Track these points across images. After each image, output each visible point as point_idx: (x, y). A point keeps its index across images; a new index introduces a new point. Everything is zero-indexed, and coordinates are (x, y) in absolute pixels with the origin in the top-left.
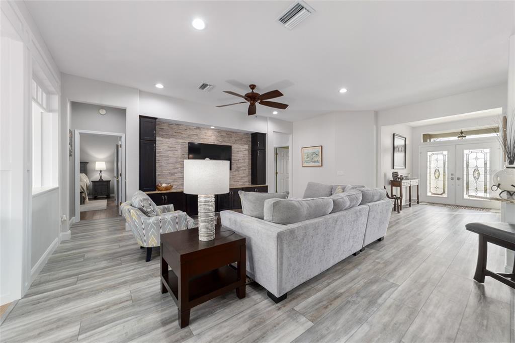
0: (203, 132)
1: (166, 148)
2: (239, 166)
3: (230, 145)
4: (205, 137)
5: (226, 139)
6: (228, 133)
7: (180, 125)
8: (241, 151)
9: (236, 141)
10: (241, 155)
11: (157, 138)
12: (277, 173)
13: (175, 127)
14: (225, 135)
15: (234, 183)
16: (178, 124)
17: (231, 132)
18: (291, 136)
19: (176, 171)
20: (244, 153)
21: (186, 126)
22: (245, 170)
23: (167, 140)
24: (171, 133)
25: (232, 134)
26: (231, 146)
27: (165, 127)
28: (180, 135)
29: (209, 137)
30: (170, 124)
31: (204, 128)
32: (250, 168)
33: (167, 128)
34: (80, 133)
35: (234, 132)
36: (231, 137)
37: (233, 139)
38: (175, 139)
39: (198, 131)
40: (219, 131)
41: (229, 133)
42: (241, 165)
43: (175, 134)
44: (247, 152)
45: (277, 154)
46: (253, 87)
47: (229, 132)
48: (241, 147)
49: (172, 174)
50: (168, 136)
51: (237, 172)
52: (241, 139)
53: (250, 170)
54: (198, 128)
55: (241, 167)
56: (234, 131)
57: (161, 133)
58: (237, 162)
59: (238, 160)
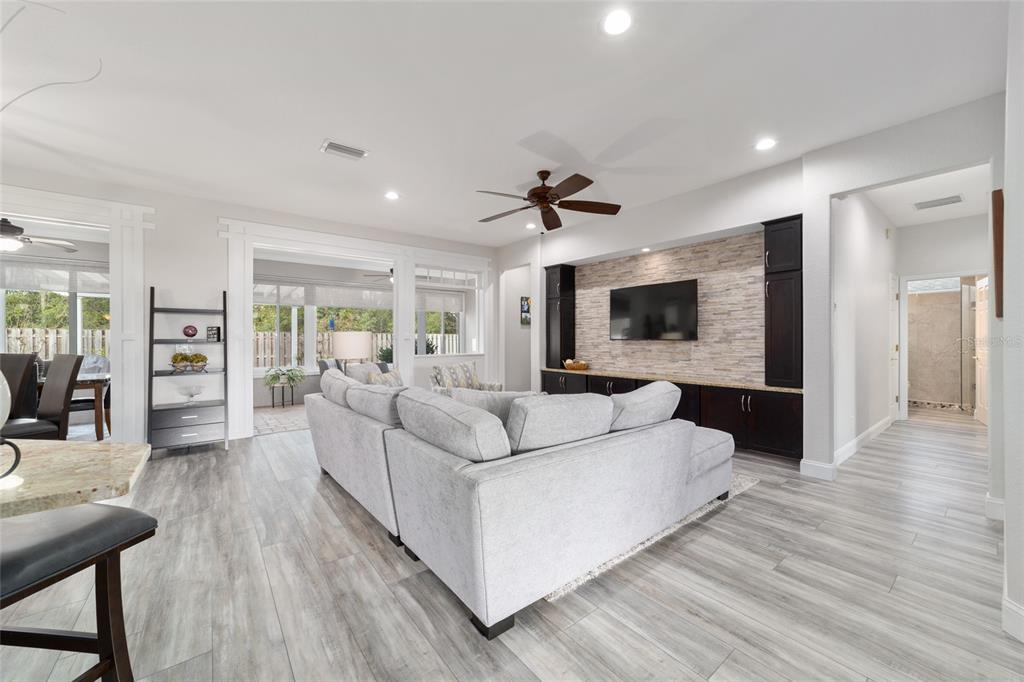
1: (588, 304)
2: (731, 327)
3: (693, 277)
4: (646, 272)
6: (698, 249)
7: (604, 262)
8: (738, 286)
9: (720, 263)
10: (738, 297)
13: (600, 267)
14: (690, 255)
15: (714, 373)
17: (706, 243)
19: (600, 340)
20: (750, 292)
21: (613, 260)
22: (754, 338)
23: (589, 291)
24: (594, 279)
25: (708, 247)
26: (695, 282)
28: (606, 278)
29: (653, 271)
30: (591, 265)
33: (589, 272)
35: (714, 242)
36: (706, 257)
37: (712, 259)
38: (598, 288)
39: (633, 263)
40: (674, 250)
41: (702, 248)
42: (738, 326)
43: (599, 280)
47: (699, 245)
48: (736, 275)
49: (596, 346)
50: (590, 285)
51: (724, 346)
52: (739, 253)
54: (632, 258)
55: (736, 331)
56: (713, 238)
57: (582, 282)
58: (725, 317)
59: (729, 313)
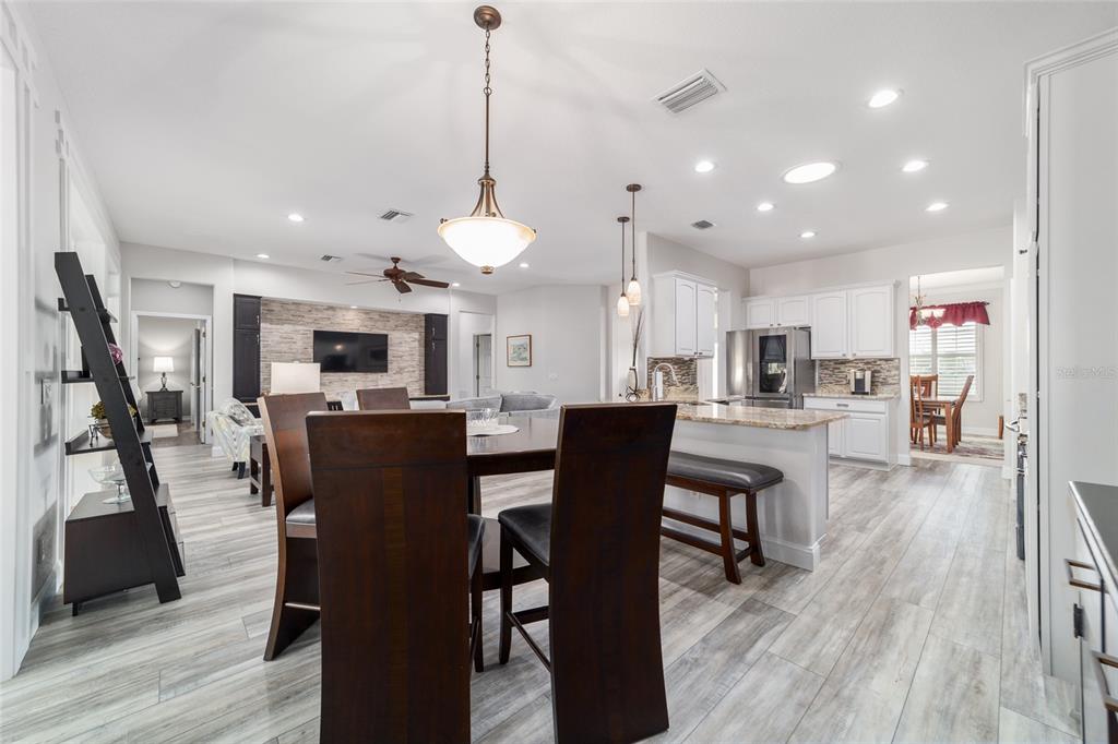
0: (340, 313)
1: (277, 339)
2: (402, 365)
3: (385, 332)
4: (342, 322)
5: (379, 324)
6: (382, 315)
7: (300, 304)
8: (406, 342)
9: (396, 326)
10: (405, 348)
11: (262, 325)
12: (478, 377)
13: (293, 307)
14: (378, 317)
16: (297, 304)
17: (388, 313)
18: (494, 317)
20: (412, 346)
21: (311, 306)
22: (414, 371)
23: (279, 327)
24: (285, 317)
25: (389, 315)
26: (386, 336)
27: (276, 307)
28: (300, 319)
29: (350, 322)
30: (283, 303)
31: (341, 308)
32: (423, 368)
33: (279, 309)
34: (139, 316)
35: (393, 314)
36: (388, 321)
37: (392, 323)
38: (290, 326)
39: (330, 312)
40: (367, 312)
41: (385, 315)
42: (405, 365)
43: (291, 318)
44: (416, 344)
45: (478, 345)
46: (396, 260)
47: (383, 312)
48: (405, 335)
50: (281, 322)
51: (398, 376)
52: (406, 323)
53: (423, 372)
54: (331, 308)
55: (405, 368)
56: (394, 312)
57: (269, 316)
58: (399, 359)
59: (401, 357)
